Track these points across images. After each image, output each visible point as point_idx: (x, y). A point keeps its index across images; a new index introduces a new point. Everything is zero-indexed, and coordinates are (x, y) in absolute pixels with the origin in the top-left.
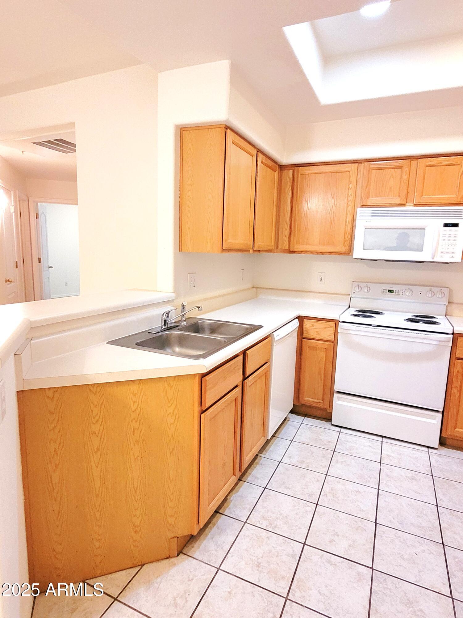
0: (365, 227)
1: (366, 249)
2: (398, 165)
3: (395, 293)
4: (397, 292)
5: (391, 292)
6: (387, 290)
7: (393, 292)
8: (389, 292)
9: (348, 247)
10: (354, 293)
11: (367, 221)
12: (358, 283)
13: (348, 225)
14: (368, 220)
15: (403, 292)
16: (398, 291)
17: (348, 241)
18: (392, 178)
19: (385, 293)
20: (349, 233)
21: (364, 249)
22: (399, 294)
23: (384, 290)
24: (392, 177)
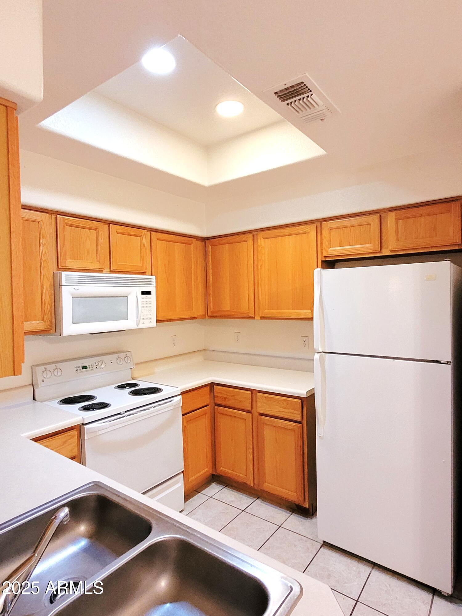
0: (72, 295)
1: (75, 322)
2: (93, 226)
3: (90, 368)
4: (91, 367)
5: (84, 369)
6: (80, 367)
7: (87, 368)
8: (82, 369)
9: (49, 323)
10: (44, 380)
11: (74, 288)
12: (45, 366)
13: (46, 292)
14: (76, 287)
15: (96, 365)
16: (92, 365)
17: (48, 314)
18: (88, 240)
19: (79, 371)
20: (48, 304)
21: (73, 323)
22: (93, 368)
23: (76, 367)
24: (88, 238)
